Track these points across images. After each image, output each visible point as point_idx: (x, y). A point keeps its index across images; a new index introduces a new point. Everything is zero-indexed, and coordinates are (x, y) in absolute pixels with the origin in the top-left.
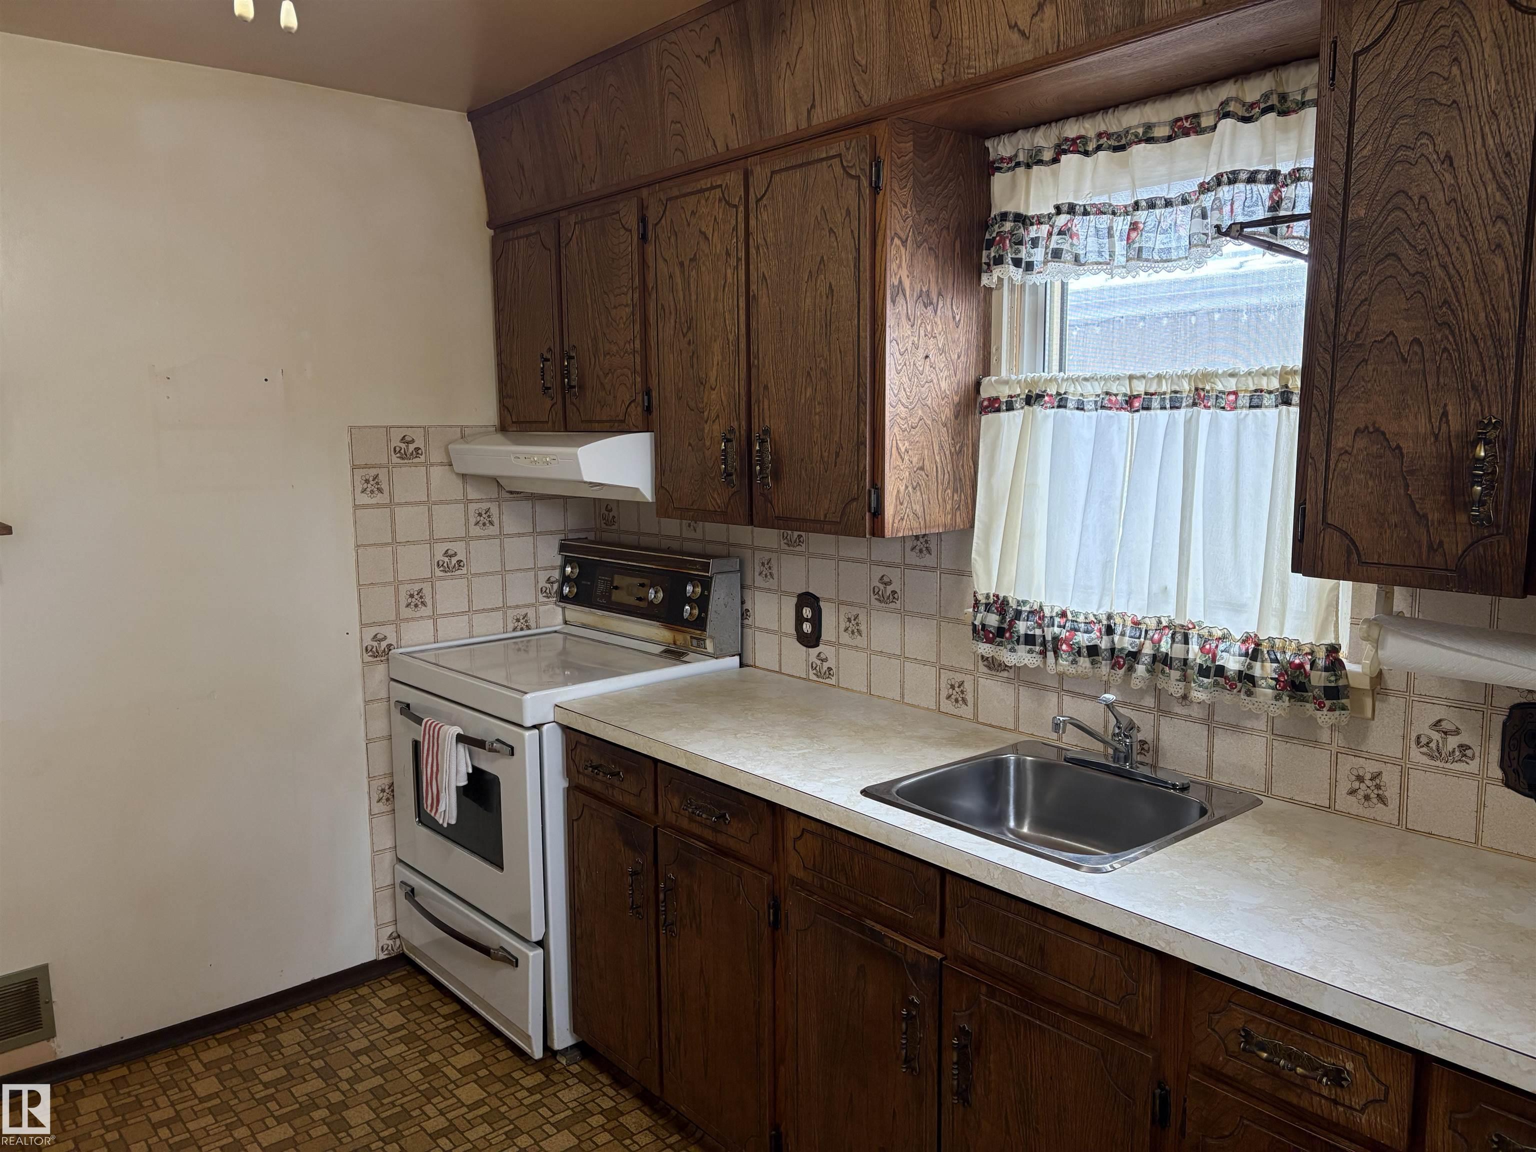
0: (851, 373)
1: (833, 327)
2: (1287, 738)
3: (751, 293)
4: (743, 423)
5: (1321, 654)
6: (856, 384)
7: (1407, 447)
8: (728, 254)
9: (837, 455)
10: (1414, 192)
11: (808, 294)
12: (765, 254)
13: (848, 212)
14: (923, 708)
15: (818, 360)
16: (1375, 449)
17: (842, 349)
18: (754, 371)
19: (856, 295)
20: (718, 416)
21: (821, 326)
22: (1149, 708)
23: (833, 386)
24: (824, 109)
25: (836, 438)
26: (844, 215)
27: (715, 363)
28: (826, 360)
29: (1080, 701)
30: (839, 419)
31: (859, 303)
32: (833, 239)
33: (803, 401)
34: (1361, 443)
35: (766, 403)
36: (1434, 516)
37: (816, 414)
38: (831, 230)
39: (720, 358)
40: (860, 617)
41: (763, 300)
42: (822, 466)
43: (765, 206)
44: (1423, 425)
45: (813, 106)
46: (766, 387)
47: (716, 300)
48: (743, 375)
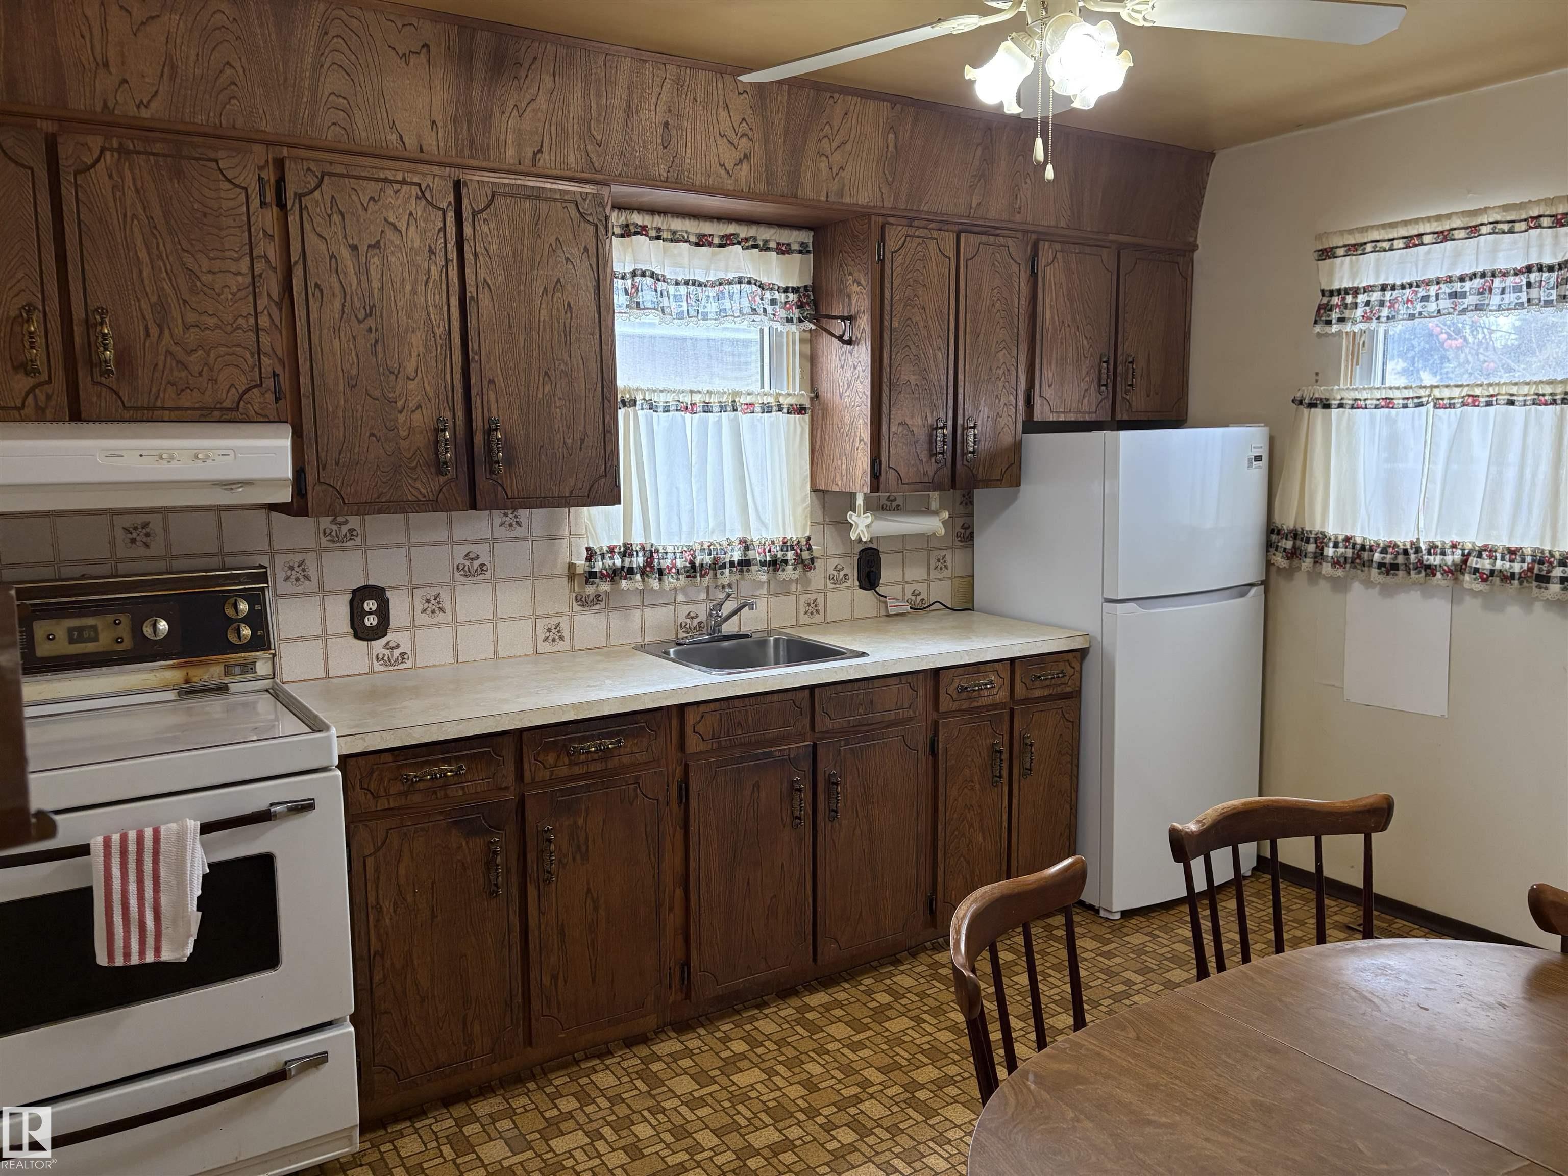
0: (595, 376)
1: (573, 338)
2: (776, 594)
3: (468, 295)
4: (460, 414)
5: (804, 542)
6: (599, 385)
7: (915, 429)
8: (431, 251)
9: (582, 441)
10: (914, 319)
11: (543, 306)
12: (486, 262)
13: (586, 249)
14: (520, 656)
15: (557, 363)
16: (905, 432)
17: (584, 356)
18: (473, 366)
19: (597, 316)
20: (419, 407)
21: (560, 335)
22: (703, 600)
23: (575, 385)
24: (553, 158)
25: (581, 428)
26: (582, 250)
27: (414, 354)
28: (566, 364)
29: (656, 609)
30: (583, 412)
31: (600, 322)
32: (570, 267)
33: (540, 396)
34: (901, 429)
35: (492, 396)
36: (924, 460)
37: (556, 407)
38: (567, 259)
39: (421, 349)
40: (442, 596)
41: (485, 300)
42: (565, 451)
43: (485, 220)
44: (920, 422)
45: (540, 151)
46: (492, 382)
47: (414, 292)
48: (458, 369)
